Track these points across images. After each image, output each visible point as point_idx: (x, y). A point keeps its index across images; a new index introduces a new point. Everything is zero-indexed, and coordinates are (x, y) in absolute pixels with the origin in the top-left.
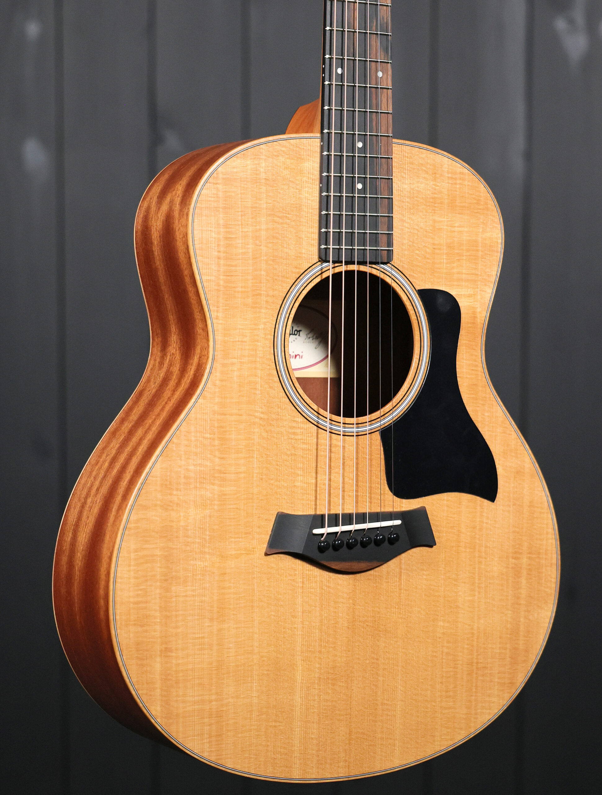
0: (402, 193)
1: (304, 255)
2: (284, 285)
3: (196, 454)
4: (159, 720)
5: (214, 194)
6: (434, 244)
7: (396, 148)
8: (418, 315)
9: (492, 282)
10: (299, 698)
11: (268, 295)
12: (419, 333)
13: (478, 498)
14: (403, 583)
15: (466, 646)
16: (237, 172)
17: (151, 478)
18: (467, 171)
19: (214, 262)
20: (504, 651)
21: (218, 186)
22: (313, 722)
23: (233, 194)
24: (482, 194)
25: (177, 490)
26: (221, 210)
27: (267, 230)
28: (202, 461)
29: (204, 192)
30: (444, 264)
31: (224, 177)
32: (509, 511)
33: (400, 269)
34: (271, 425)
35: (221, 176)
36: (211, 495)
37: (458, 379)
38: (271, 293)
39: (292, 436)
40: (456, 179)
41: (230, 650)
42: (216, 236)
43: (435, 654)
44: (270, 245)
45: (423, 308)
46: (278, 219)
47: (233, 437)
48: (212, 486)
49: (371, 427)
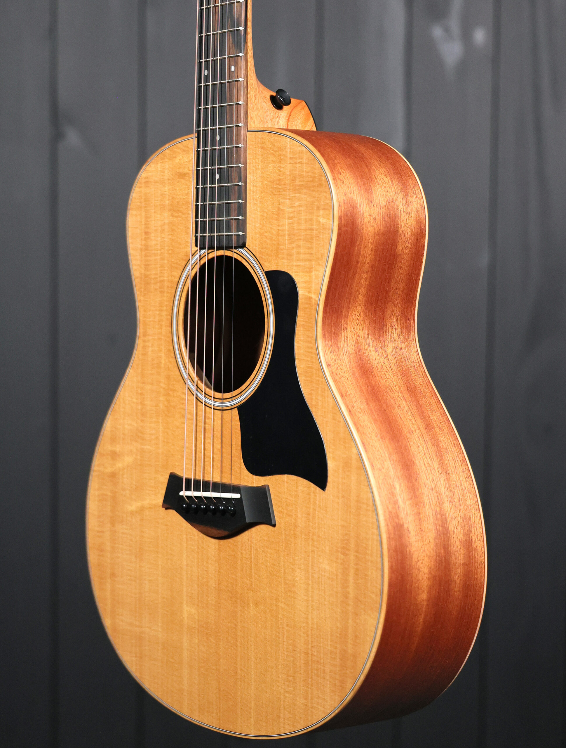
2: (178, 271)
3: (129, 415)
4: (109, 632)
5: (140, 196)
6: (279, 226)
7: (252, 136)
9: (324, 261)
10: (186, 643)
11: (168, 281)
13: (312, 485)
16: (152, 176)
17: (106, 432)
19: (138, 254)
20: (334, 650)
21: (142, 189)
22: (195, 669)
23: (149, 195)
24: (317, 171)
25: (119, 443)
26: (143, 209)
27: (169, 223)
28: (132, 421)
29: (134, 196)
30: (286, 245)
32: (338, 503)
33: (253, 252)
34: (170, 395)
35: (143, 180)
36: (136, 451)
37: (297, 361)
38: (170, 279)
40: (296, 158)
41: (146, 586)
42: (140, 232)
43: (277, 634)
44: (170, 237)
46: (175, 213)
47: (149, 403)
48: (136, 443)
49: (231, 403)
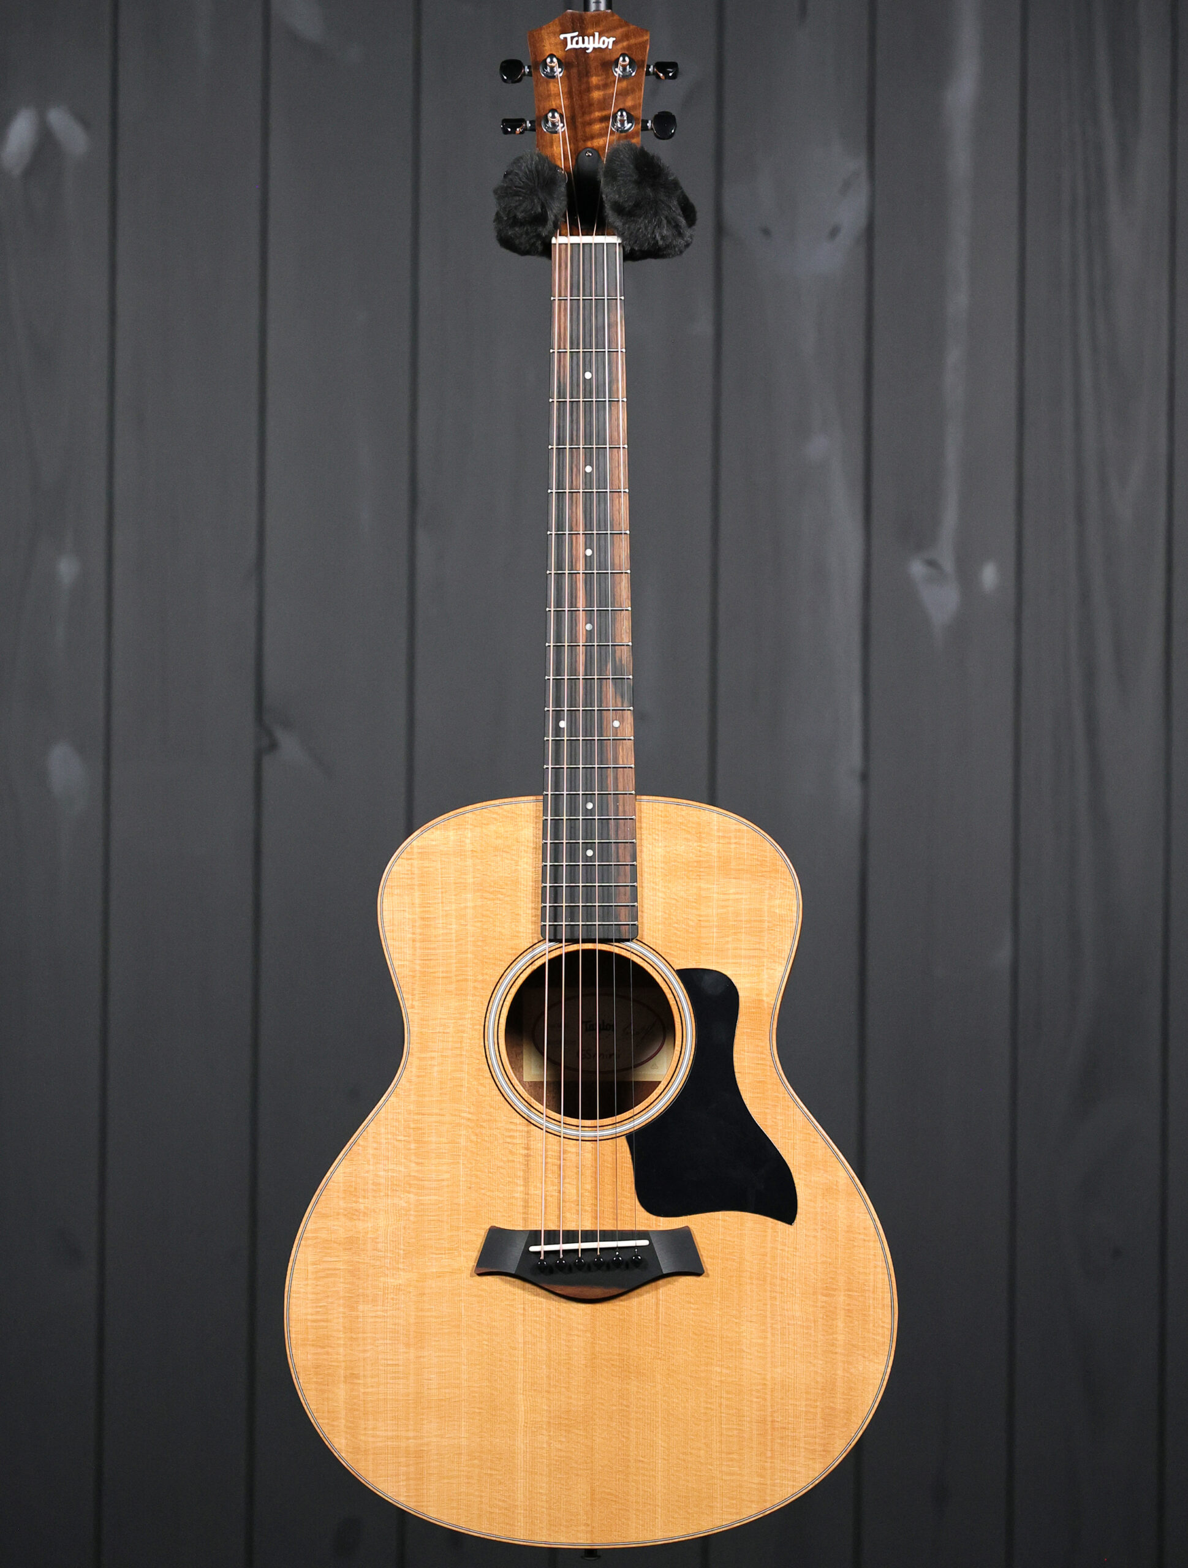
0: (654, 857)
1: (522, 934)
2: (497, 968)
3: (387, 1158)
4: (343, 1455)
5: (408, 870)
6: (700, 916)
7: (645, 807)
8: (678, 999)
9: (784, 958)
10: (522, 1444)
11: (475, 981)
12: (680, 1021)
13: (770, 1221)
14: (661, 1317)
15: (755, 1400)
16: (436, 845)
17: (332, 1183)
18: (745, 828)
19: (407, 946)
20: (812, 1410)
21: (412, 861)
22: (541, 1474)
23: (431, 869)
24: (768, 854)
25: (364, 1197)
26: (416, 887)
27: (475, 907)
28: (395, 1165)
29: (394, 869)
30: (715, 939)
31: (420, 851)
32: (815, 1237)
33: (651, 946)
34: (482, 1126)
35: (416, 850)
36: (405, 1205)
37: (737, 1075)
38: (480, 978)
39: (509, 1140)
40: (730, 838)
41: (431, 1382)
42: (410, 917)
43: (709, 1406)
44: (479, 924)
45: (685, 992)
46: (488, 894)
47: (434, 1139)
48: (407, 1194)
49: (615, 1131)
